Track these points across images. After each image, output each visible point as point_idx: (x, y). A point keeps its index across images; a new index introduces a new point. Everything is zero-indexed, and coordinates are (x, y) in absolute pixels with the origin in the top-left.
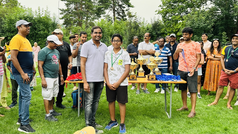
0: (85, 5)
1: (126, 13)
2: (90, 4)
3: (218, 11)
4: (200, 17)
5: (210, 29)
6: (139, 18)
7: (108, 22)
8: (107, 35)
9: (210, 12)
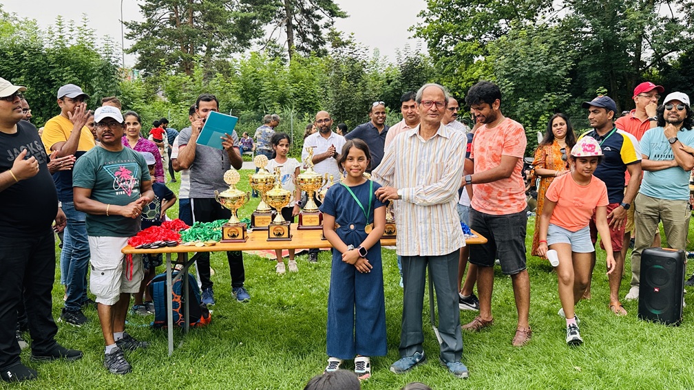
0: (203, 11)
1: (325, 33)
2: (218, 6)
3: (584, 29)
4: (533, 44)
5: (563, 80)
6: (363, 50)
7: (271, 60)
8: (269, 98)
9: (562, 31)
